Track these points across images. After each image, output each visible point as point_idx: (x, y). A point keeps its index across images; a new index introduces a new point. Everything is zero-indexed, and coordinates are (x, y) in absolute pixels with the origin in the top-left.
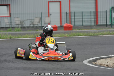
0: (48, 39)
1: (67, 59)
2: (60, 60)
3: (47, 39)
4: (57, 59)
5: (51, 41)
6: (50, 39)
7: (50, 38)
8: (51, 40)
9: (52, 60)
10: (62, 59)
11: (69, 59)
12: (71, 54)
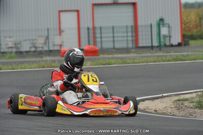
0: (87, 76)
1: (127, 113)
2: (116, 114)
3: (85, 76)
4: (110, 113)
5: (93, 80)
6: (90, 76)
7: (90, 74)
8: (92, 77)
9: (102, 114)
10: (120, 113)
11: (131, 112)
12: (132, 104)
